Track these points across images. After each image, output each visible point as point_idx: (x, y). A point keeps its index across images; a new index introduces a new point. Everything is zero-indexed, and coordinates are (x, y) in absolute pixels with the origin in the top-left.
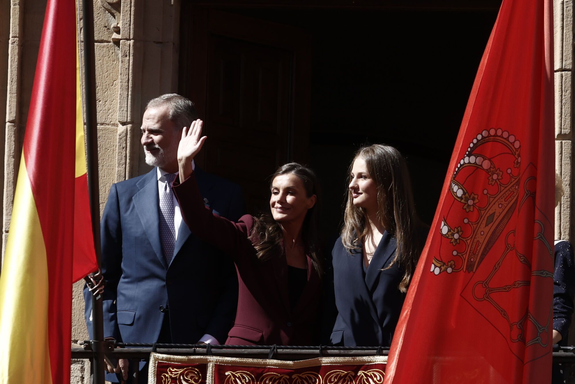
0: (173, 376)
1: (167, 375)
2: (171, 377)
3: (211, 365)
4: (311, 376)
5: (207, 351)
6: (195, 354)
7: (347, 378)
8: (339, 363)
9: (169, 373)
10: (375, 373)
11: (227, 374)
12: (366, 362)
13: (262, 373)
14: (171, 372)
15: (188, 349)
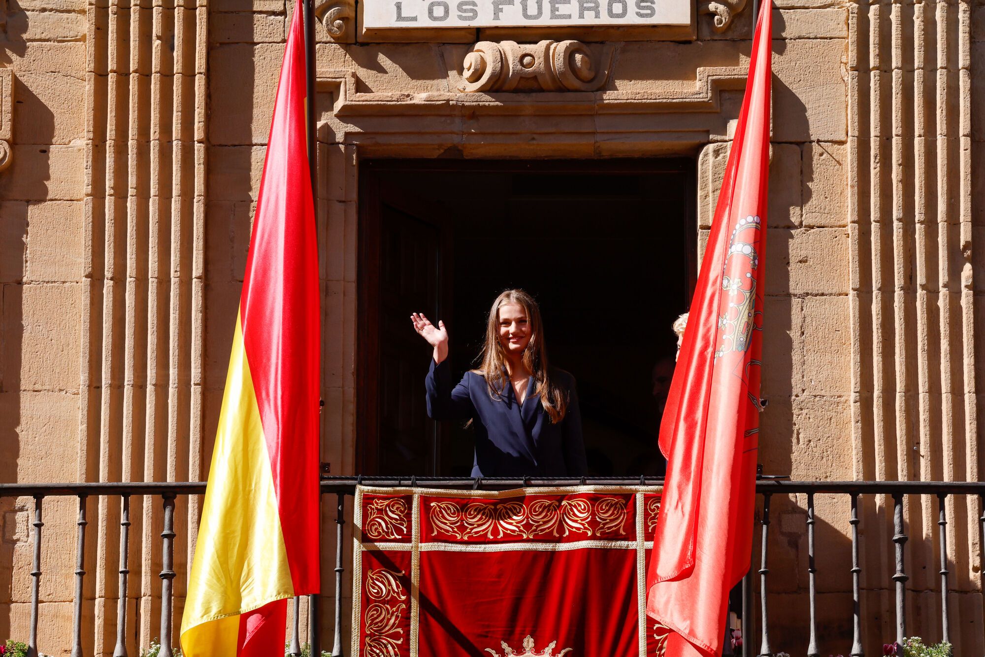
0: (379, 508)
1: (373, 507)
2: (377, 508)
3: (417, 496)
4: (516, 506)
5: (412, 483)
6: (400, 485)
7: (552, 507)
8: (543, 493)
9: (375, 504)
10: (579, 502)
11: (432, 504)
12: (569, 492)
13: (467, 505)
14: (377, 504)
15: (393, 482)
